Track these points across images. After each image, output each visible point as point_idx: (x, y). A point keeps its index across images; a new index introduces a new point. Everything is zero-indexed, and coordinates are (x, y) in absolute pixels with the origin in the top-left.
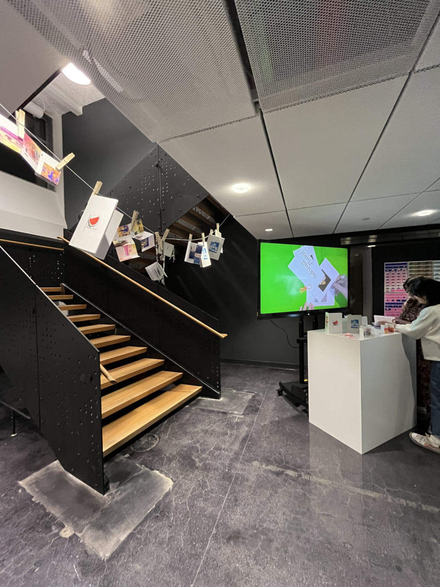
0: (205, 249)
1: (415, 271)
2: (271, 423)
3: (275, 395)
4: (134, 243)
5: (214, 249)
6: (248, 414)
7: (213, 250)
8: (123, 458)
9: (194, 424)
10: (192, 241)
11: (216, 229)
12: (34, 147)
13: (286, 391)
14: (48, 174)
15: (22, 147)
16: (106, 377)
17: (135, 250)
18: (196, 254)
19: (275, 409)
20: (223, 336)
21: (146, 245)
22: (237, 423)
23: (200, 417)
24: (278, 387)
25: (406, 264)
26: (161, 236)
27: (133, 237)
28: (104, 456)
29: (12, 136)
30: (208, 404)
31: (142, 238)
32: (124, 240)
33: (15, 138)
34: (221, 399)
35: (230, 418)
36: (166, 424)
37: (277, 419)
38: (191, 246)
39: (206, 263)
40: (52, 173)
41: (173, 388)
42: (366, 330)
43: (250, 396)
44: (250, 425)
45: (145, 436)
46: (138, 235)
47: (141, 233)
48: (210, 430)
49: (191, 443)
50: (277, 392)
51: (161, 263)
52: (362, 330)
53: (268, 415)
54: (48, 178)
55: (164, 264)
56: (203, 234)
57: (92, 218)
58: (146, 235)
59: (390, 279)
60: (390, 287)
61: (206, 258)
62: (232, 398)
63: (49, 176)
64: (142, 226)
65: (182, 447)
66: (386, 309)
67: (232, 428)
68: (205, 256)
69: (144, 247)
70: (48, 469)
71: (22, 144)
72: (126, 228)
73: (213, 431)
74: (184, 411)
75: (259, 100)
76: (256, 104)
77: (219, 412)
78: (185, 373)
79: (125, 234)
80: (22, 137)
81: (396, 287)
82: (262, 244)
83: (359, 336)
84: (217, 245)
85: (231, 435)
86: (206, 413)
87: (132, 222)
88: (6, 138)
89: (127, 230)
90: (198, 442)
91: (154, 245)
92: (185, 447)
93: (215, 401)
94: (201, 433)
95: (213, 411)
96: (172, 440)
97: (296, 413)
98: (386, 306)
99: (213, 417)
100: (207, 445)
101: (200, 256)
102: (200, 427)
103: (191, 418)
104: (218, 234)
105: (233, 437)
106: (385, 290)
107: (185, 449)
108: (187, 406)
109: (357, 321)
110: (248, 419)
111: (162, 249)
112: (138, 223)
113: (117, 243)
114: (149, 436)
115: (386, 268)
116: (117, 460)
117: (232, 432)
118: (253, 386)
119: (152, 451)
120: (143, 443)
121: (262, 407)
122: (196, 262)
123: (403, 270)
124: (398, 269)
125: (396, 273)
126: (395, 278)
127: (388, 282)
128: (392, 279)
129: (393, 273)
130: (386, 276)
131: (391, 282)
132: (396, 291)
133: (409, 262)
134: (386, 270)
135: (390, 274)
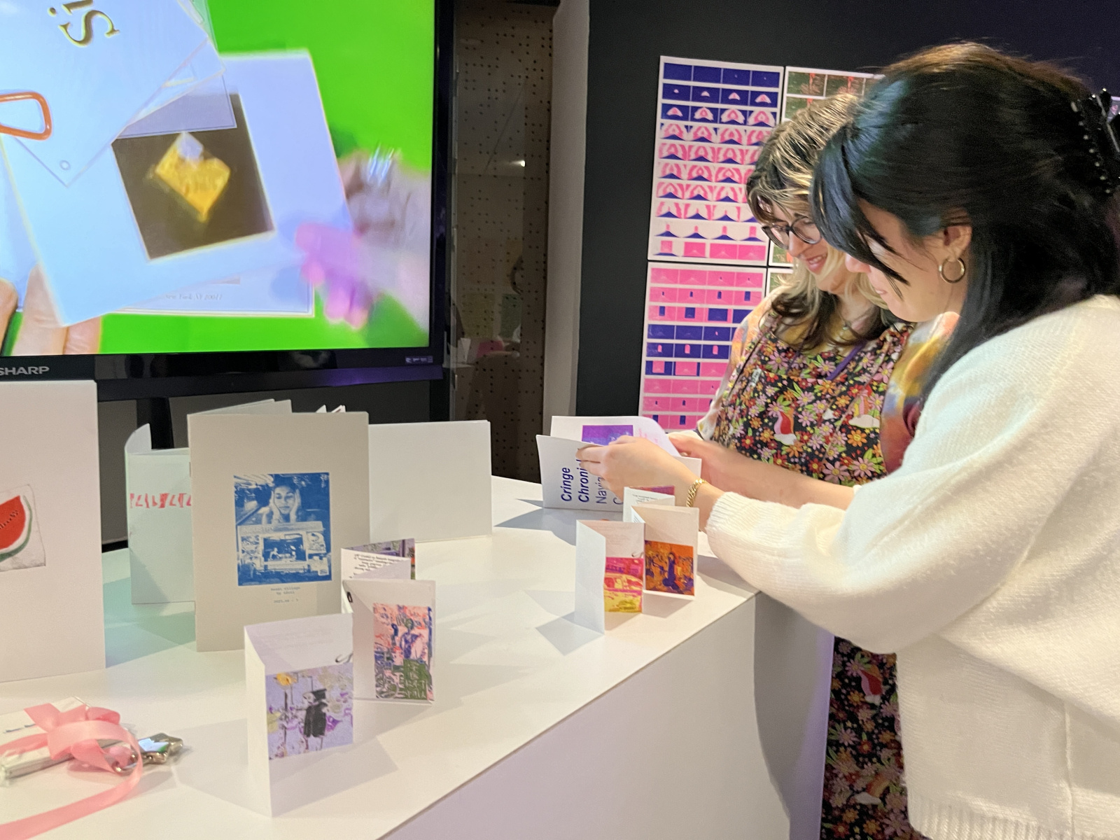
25: (773, 79)
59: (686, 166)
60: (682, 227)
66: (650, 369)
81: (710, 230)
106: (655, 245)
115: (668, 90)
123: (753, 115)
124: (733, 110)
125: (716, 133)
126: (712, 169)
127: (671, 187)
128: (695, 175)
129: (700, 135)
130: (667, 147)
131: (687, 194)
132: (708, 252)
133: (788, 69)
134: (666, 108)
135: (685, 134)
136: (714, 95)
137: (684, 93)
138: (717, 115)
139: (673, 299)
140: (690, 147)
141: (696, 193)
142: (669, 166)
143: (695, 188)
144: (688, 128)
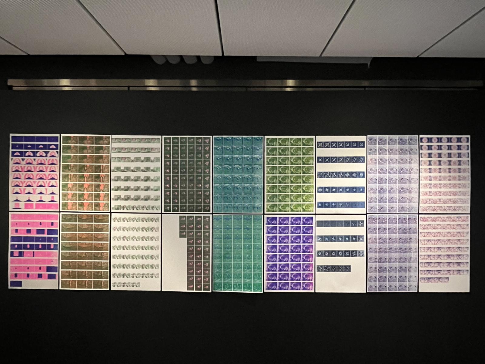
1: (76, 160)
25: (56, 139)
59: (23, 175)
60: (23, 198)
66: (12, 254)
81: (35, 198)
98: (13, 246)
106: (12, 205)
115: (14, 146)
123: (49, 153)
124: (41, 152)
125: (35, 161)
126: (34, 175)
127: (17, 182)
128: (27, 177)
129: (28, 162)
130: (14, 167)
131: (24, 185)
132: (34, 207)
133: (62, 135)
134: (13, 153)
135: (22, 162)
136: (33, 147)
137: (21, 147)
138: (35, 154)
139: (20, 226)
140: (24, 167)
141: (28, 184)
142: (16, 175)
143: (28, 182)
144: (23, 160)
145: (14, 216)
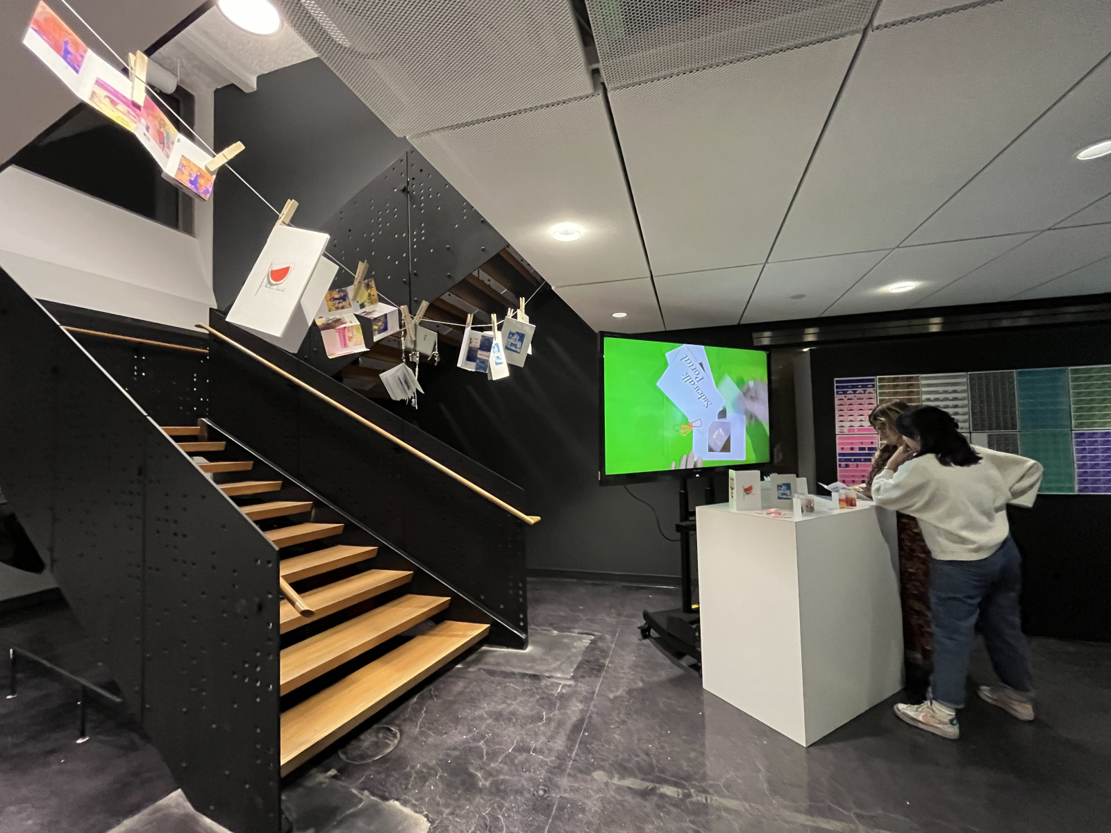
0: (497, 345)
1: (889, 394)
2: (630, 692)
3: (635, 637)
4: (359, 323)
5: (515, 346)
6: (583, 677)
7: (513, 348)
8: (322, 778)
9: (473, 702)
10: (473, 329)
11: (519, 308)
12: (163, 125)
13: (658, 629)
14: (189, 178)
15: (140, 121)
16: (292, 603)
17: (359, 336)
18: (479, 352)
19: (634, 666)
20: (532, 520)
21: (382, 328)
22: (561, 696)
23: (484, 687)
24: (642, 622)
25: (873, 380)
26: (412, 312)
27: (357, 313)
28: (284, 773)
29: (119, 98)
30: (501, 661)
31: (375, 315)
32: (338, 317)
33: (125, 104)
34: (529, 649)
35: (546, 686)
36: (416, 703)
37: (641, 684)
38: (470, 337)
39: (499, 371)
40: (197, 177)
41: (432, 628)
42: (804, 502)
43: (586, 641)
44: (587, 700)
45: (370, 731)
46: (367, 309)
47: (372, 306)
48: (505, 713)
49: (466, 741)
50: (639, 631)
51: (412, 365)
52: (797, 502)
53: (622, 678)
54: (189, 185)
55: (417, 369)
56: (494, 317)
57: (274, 269)
58: (382, 309)
59: (845, 407)
60: (847, 424)
61: (499, 361)
62: (551, 647)
63: (191, 182)
64: (374, 292)
65: (449, 749)
66: (840, 466)
67: (551, 706)
68: (498, 357)
69: (379, 333)
70: (156, 811)
71: (137, 115)
72: (342, 294)
73: (513, 713)
74: (451, 676)
75: (600, 66)
76: (595, 73)
77: (524, 675)
78: (455, 598)
79: (341, 305)
80: (141, 102)
81: (856, 424)
82: (608, 341)
83: (793, 514)
84: (522, 337)
85: (549, 720)
86: (498, 679)
87: (356, 282)
88: (107, 101)
89: (344, 298)
90: (483, 737)
91: (398, 329)
92: (455, 749)
93: (515, 655)
94: (486, 719)
95: (514, 674)
96: (428, 736)
97: (677, 672)
98: (840, 460)
99: (512, 685)
100: (500, 743)
101: (489, 357)
102: (486, 707)
103: (468, 690)
104: (523, 317)
105: (553, 724)
106: (838, 430)
107: (456, 753)
108: (459, 666)
109: (788, 486)
110: (583, 687)
111: (414, 339)
112: (368, 286)
113: (325, 322)
114: (378, 731)
115: (837, 387)
116: (309, 783)
117: (551, 715)
118: (592, 621)
119: (385, 759)
120: (366, 744)
121: (611, 662)
122: (481, 368)
123: (867, 391)
124: (860, 390)
125: (855, 397)
126: (854, 407)
127: (841, 413)
128: (849, 409)
129: (849, 398)
130: (839, 403)
131: (847, 415)
132: (856, 430)
133: (878, 377)
134: (837, 392)
135: (844, 398)
136: (853, 387)
137: (843, 387)
138: (855, 392)
139: (845, 445)
140: (847, 402)
141: (850, 414)
142: (840, 408)
144: (845, 397)
145: (840, 438)
